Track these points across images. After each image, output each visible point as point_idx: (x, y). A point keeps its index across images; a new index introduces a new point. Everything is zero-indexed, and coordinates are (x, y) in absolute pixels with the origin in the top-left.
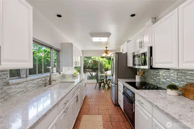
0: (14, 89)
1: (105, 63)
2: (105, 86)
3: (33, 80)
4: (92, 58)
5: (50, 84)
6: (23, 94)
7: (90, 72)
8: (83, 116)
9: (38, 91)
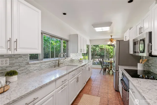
0: (32, 67)
1: (112, 50)
2: (109, 72)
3: (46, 62)
4: (99, 46)
5: (58, 66)
6: (38, 71)
7: (98, 59)
8: (84, 95)
9: (49, 70)
